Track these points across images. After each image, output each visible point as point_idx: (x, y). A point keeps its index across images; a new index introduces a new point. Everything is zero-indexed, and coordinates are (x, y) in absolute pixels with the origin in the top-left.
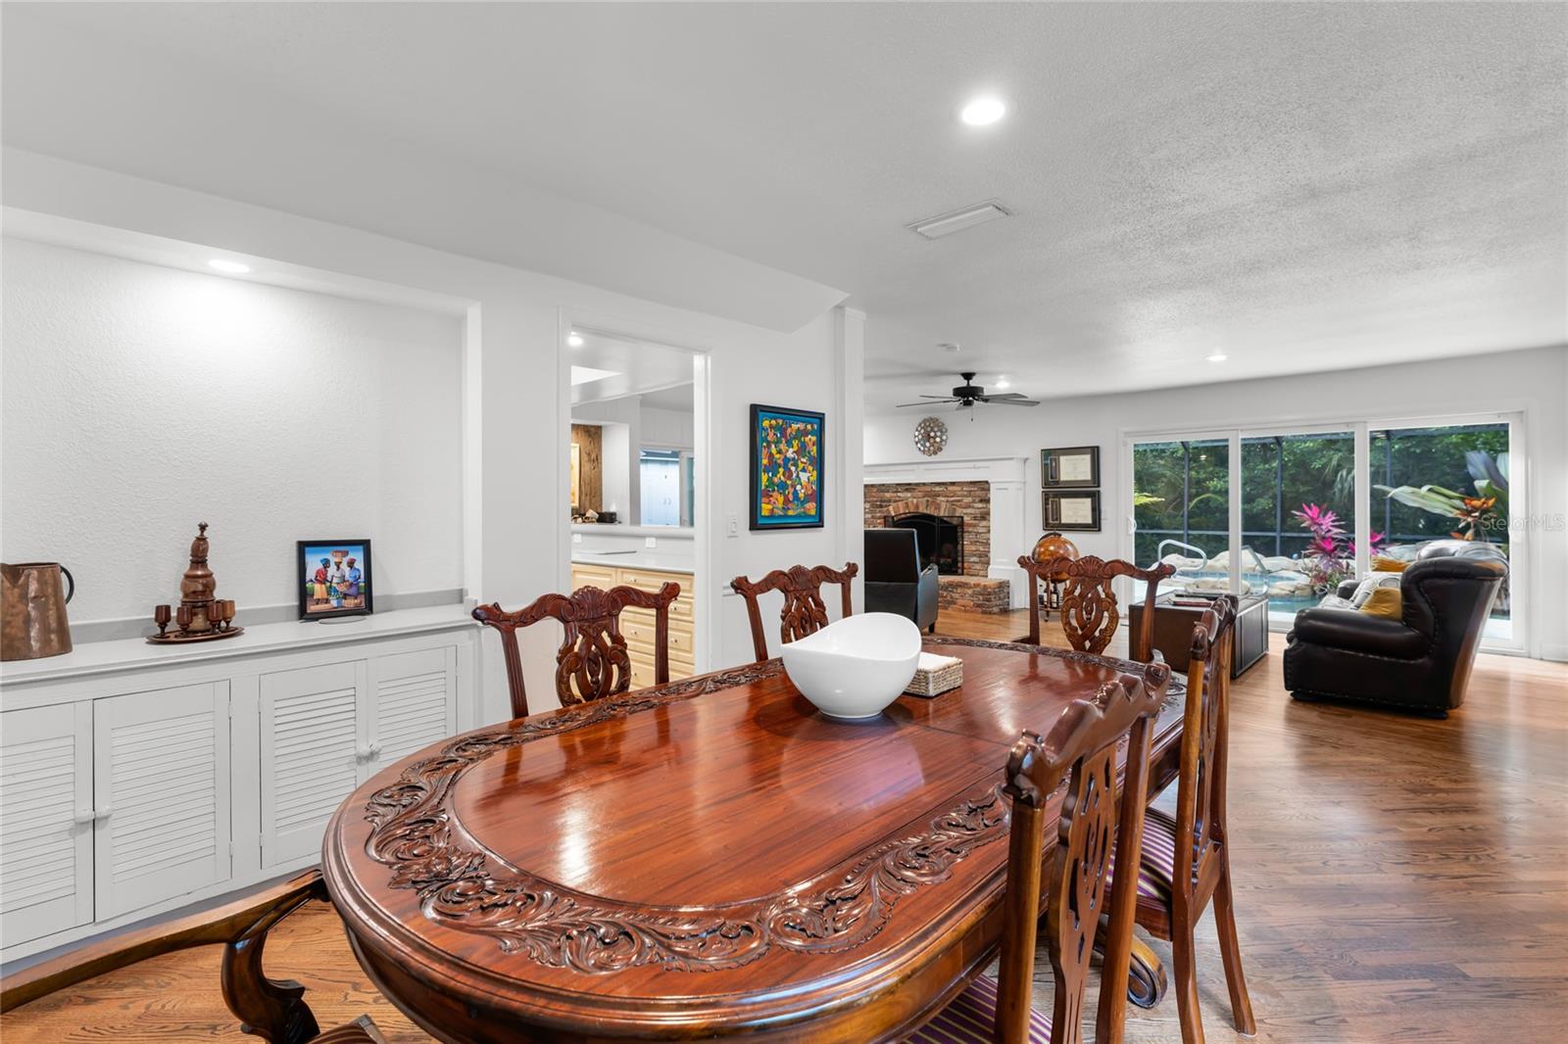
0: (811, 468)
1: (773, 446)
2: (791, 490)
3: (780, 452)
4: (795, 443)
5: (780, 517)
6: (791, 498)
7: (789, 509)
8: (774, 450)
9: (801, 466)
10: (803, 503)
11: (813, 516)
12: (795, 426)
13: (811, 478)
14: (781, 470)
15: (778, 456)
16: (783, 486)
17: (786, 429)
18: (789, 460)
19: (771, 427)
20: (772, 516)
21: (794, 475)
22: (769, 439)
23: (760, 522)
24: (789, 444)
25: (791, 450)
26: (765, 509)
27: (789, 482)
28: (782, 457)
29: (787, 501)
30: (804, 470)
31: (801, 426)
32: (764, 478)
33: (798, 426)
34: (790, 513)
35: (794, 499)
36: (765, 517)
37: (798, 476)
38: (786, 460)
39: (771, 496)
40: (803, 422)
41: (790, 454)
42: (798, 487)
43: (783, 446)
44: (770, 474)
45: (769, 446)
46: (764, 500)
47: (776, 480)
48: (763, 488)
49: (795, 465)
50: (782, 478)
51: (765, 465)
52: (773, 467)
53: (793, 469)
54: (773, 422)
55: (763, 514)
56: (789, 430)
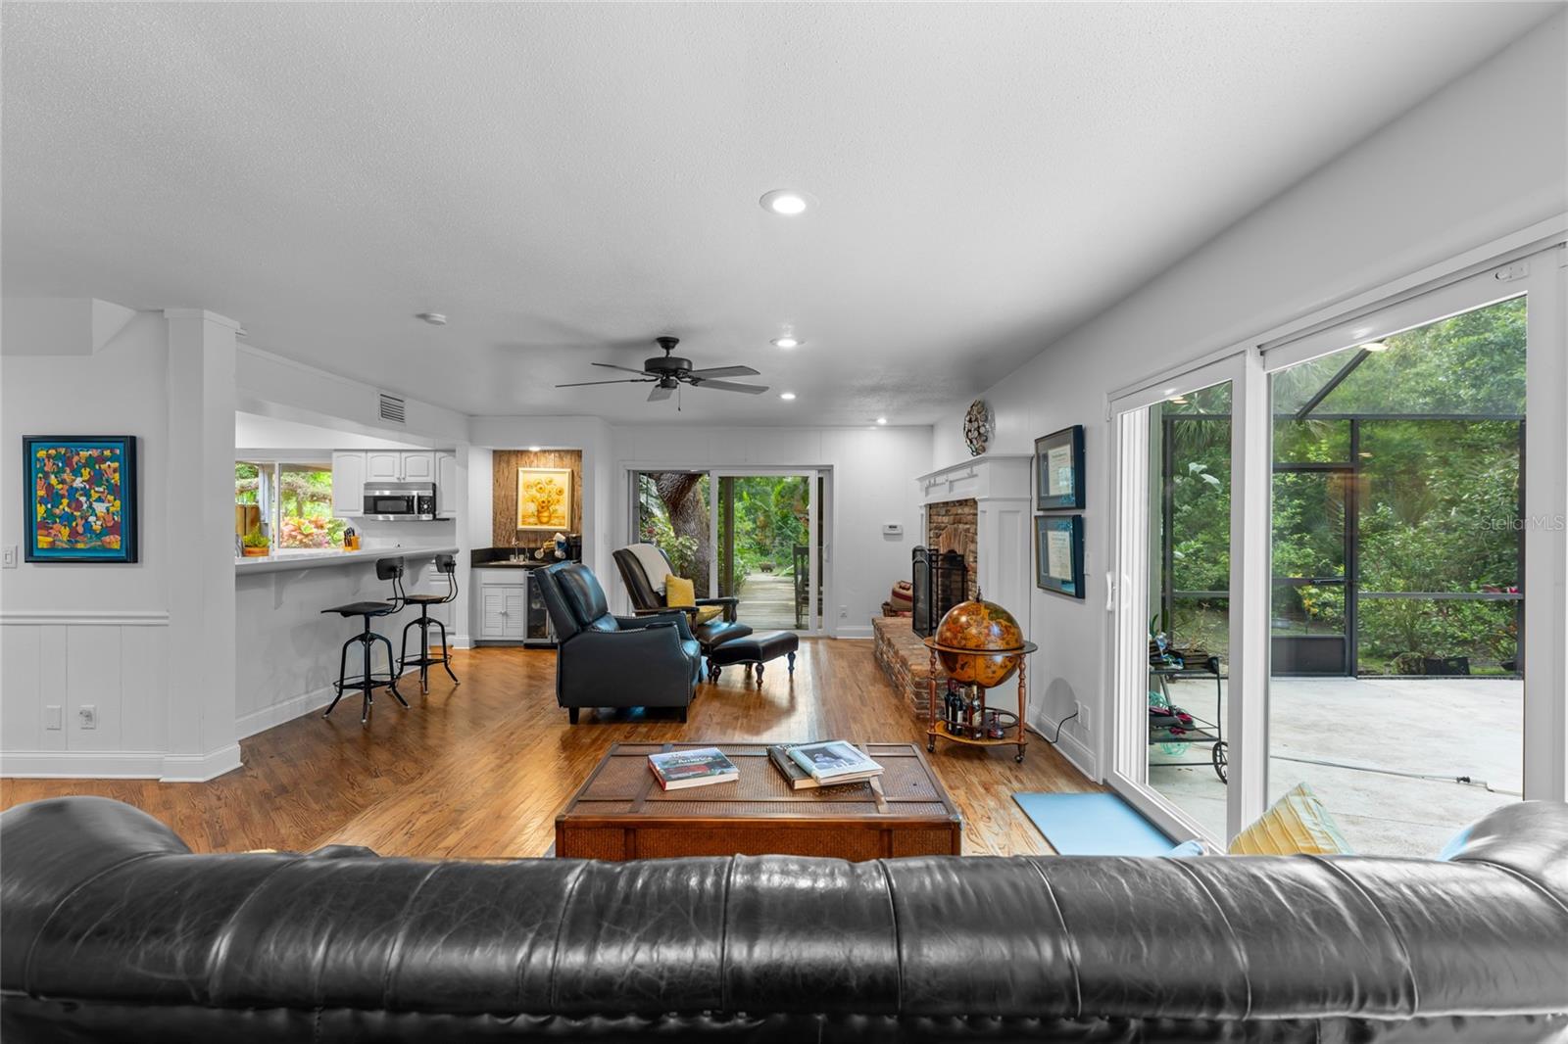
0: (111, 498)
1: (53, 477)
2: (81, 522)
3: (63, 482)
4: (86, 472)
5: (64, 550)
6: (80, 529)
7: (77, 542)
8: (53, 480)
9: (95, 496)
10: (99, 535)
11: (116, 550)
12: (84, 454)
13: (111, 509)
14: (65, 501)
15: (60, 486)
16: (67, 519)
17: (70, 459)
18: (77, 490)
19: (49, 457)
20: (52, 547)
21: (85, 506)
22: (46, 469)
23: (36, 554)
24: (76, 473)
25: (79, 480)
26: (43, 541)
27: (77, 514)
28: (66, 487)
29: (74, 533)
30: (100, 500)
31: (95, 453)
32: (41, 510)
33: (90, 452)
34: (80, 546)
35: (85, 531)
36: (43, 549)
37: (90, 506)
38: (72, 491)
39: (51, 528)
40: (97, 448)
41: (78, 483)
42: (92, 519)
43: (67, 476)
44: (49, 506)
45: (46, 475)
46: (39, 532)
47: (57, 511)
48: (39, 520)
49: (87, 494)
50: (66, 509)
51: (42, 497)
52: (53, 497)
53: (83, 499)
54: (52, 452)
55: (40, 546)
56: (76, 459)
